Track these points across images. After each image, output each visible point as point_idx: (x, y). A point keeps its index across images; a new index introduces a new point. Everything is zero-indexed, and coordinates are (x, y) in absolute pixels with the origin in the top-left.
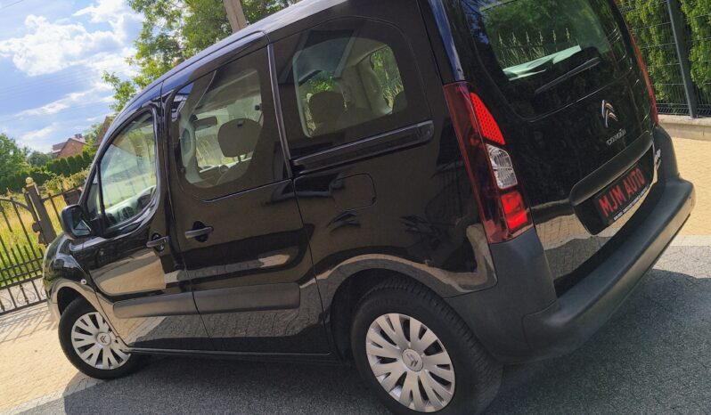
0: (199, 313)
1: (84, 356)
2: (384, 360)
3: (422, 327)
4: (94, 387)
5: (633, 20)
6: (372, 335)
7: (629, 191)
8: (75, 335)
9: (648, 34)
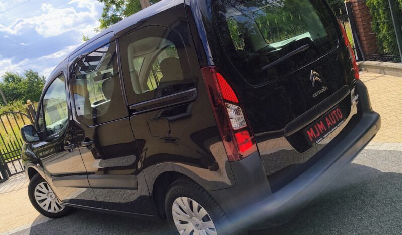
0: (91, 187)
1: (41, 205)
2: (183, 223)
3: (199, 206)
4: (47, 222)
5: (370, 5)
6: (175, 207)
7: (329, 124)
8: (36, 193)
9: (379, 14)
